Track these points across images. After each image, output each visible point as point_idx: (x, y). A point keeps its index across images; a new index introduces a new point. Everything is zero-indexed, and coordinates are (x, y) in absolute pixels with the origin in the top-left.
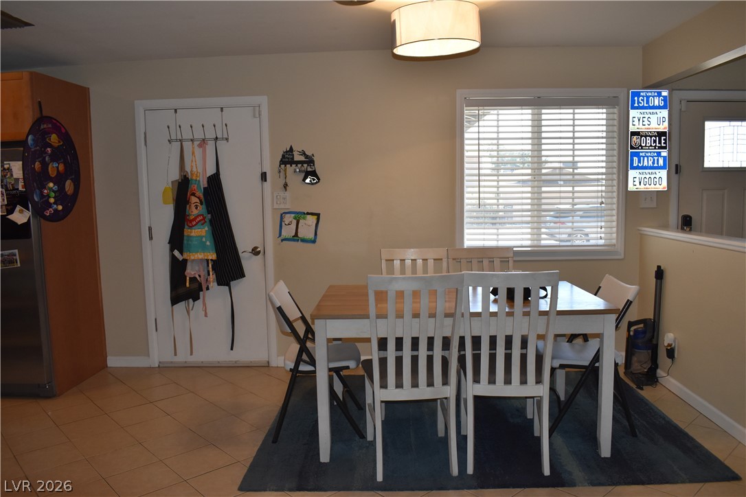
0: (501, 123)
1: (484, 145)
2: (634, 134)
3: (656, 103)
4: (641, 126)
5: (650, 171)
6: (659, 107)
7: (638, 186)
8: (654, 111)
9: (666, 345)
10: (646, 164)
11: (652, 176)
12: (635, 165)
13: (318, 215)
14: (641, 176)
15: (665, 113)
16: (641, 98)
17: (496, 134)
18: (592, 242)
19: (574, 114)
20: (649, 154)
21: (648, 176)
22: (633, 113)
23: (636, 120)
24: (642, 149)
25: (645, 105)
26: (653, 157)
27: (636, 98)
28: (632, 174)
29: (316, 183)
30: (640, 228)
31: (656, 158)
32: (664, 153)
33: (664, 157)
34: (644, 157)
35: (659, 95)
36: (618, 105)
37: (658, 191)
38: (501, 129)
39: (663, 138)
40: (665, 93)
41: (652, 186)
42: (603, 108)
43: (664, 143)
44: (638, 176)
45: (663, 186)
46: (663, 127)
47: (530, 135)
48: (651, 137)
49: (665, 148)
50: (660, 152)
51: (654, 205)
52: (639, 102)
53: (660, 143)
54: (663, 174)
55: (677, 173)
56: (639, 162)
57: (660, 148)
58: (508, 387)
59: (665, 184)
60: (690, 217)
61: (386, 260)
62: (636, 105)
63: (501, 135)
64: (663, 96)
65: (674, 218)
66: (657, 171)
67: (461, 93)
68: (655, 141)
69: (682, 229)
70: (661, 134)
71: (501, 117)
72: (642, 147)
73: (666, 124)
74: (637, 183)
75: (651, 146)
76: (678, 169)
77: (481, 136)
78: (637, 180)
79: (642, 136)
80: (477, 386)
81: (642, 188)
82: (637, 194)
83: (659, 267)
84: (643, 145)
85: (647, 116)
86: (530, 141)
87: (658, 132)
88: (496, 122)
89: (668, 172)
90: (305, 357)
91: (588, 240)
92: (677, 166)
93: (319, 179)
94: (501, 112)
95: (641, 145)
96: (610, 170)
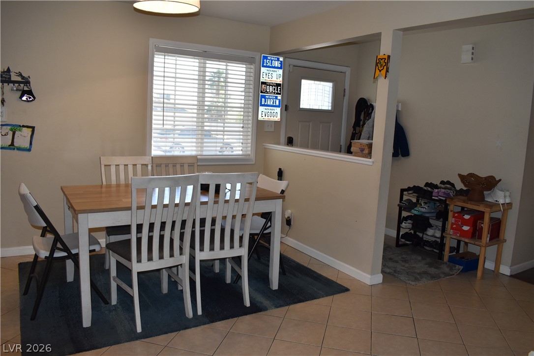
0: (178, 67)
1: (168, 81)
2: (263, 83)
3: (276, 65)
4: (267, 79)
5: (271, 108)
6: (278, 68)
7: (264, 117)
8: (275, 70)
9: (286, 217)
10: (269, 103)
11: (272, 111)
12: (263, 103)
13: (33, 128)
14: (266, 111)
15: (280, 72)
16: (268, 60)
17: (174, 74)
18: (235, 153)
19: (227, 66)
20: (271, 97)
21: (270, 111)
22: (263, 70)
23: (264, 74)
24: (267, 93)
25: (270, 65)
26: (273, 99)
27: (265, 60)
28: (261, 109)
29: (32, 100)
30: (263, 144)
31: (275, 100)
32: (279, 97)
33: (279, 100)
34: (268, 99)
35: (278, 60)
36: (254, 63)
37: (275, 121)
38: (178, 71)
39: (279, 87)
40: (281, 59)
41: (272, 117)
42: (243, 64)
43: (280, 91)
44: (264, 110)
45: (278, 118)
46: (279, 80)
47: (197, 77)
48: (272, 86)
49: (280, 94)
50: (277, 97)
51: (272, 130)
52: (267, 63)
53: (277, 90)
54: (278, 110)
55: (286, 110)
56: (265, 102)
57: (278, 94)
58: (222, 251)
59: (279, 117)
60: (292, 138)
61: (105, 165)
62: (265, 65)
63: (178, 75)
64: (280, 61)
65: (283, 139)
66: (275, 108)
67: (153, 42)
68: (274, 89)
69: (287, 145)
70: (278, 85)
71: (178, 62)
72: (267, 92)
73: (281, 79)
74: (264, 115)
75: (272, 92)
76: (286, 108)
77: (166, 74)
78: (263, 113)
79: (267, 85)
80: (202, 253)
81: (266, 118)
82: (263, 122)
83: (280, 169)
84: (268, 91)
85: (271, 73)
86: (197, 82)
87: (276, 84)
88: (175, 65)
89: (281, 110)
90: (59, 245)
91: (233, 152)
92: (286, 106)
93: (34, 98)
94: (178, 58)
95: (266, 91)
96: (247, 106)
